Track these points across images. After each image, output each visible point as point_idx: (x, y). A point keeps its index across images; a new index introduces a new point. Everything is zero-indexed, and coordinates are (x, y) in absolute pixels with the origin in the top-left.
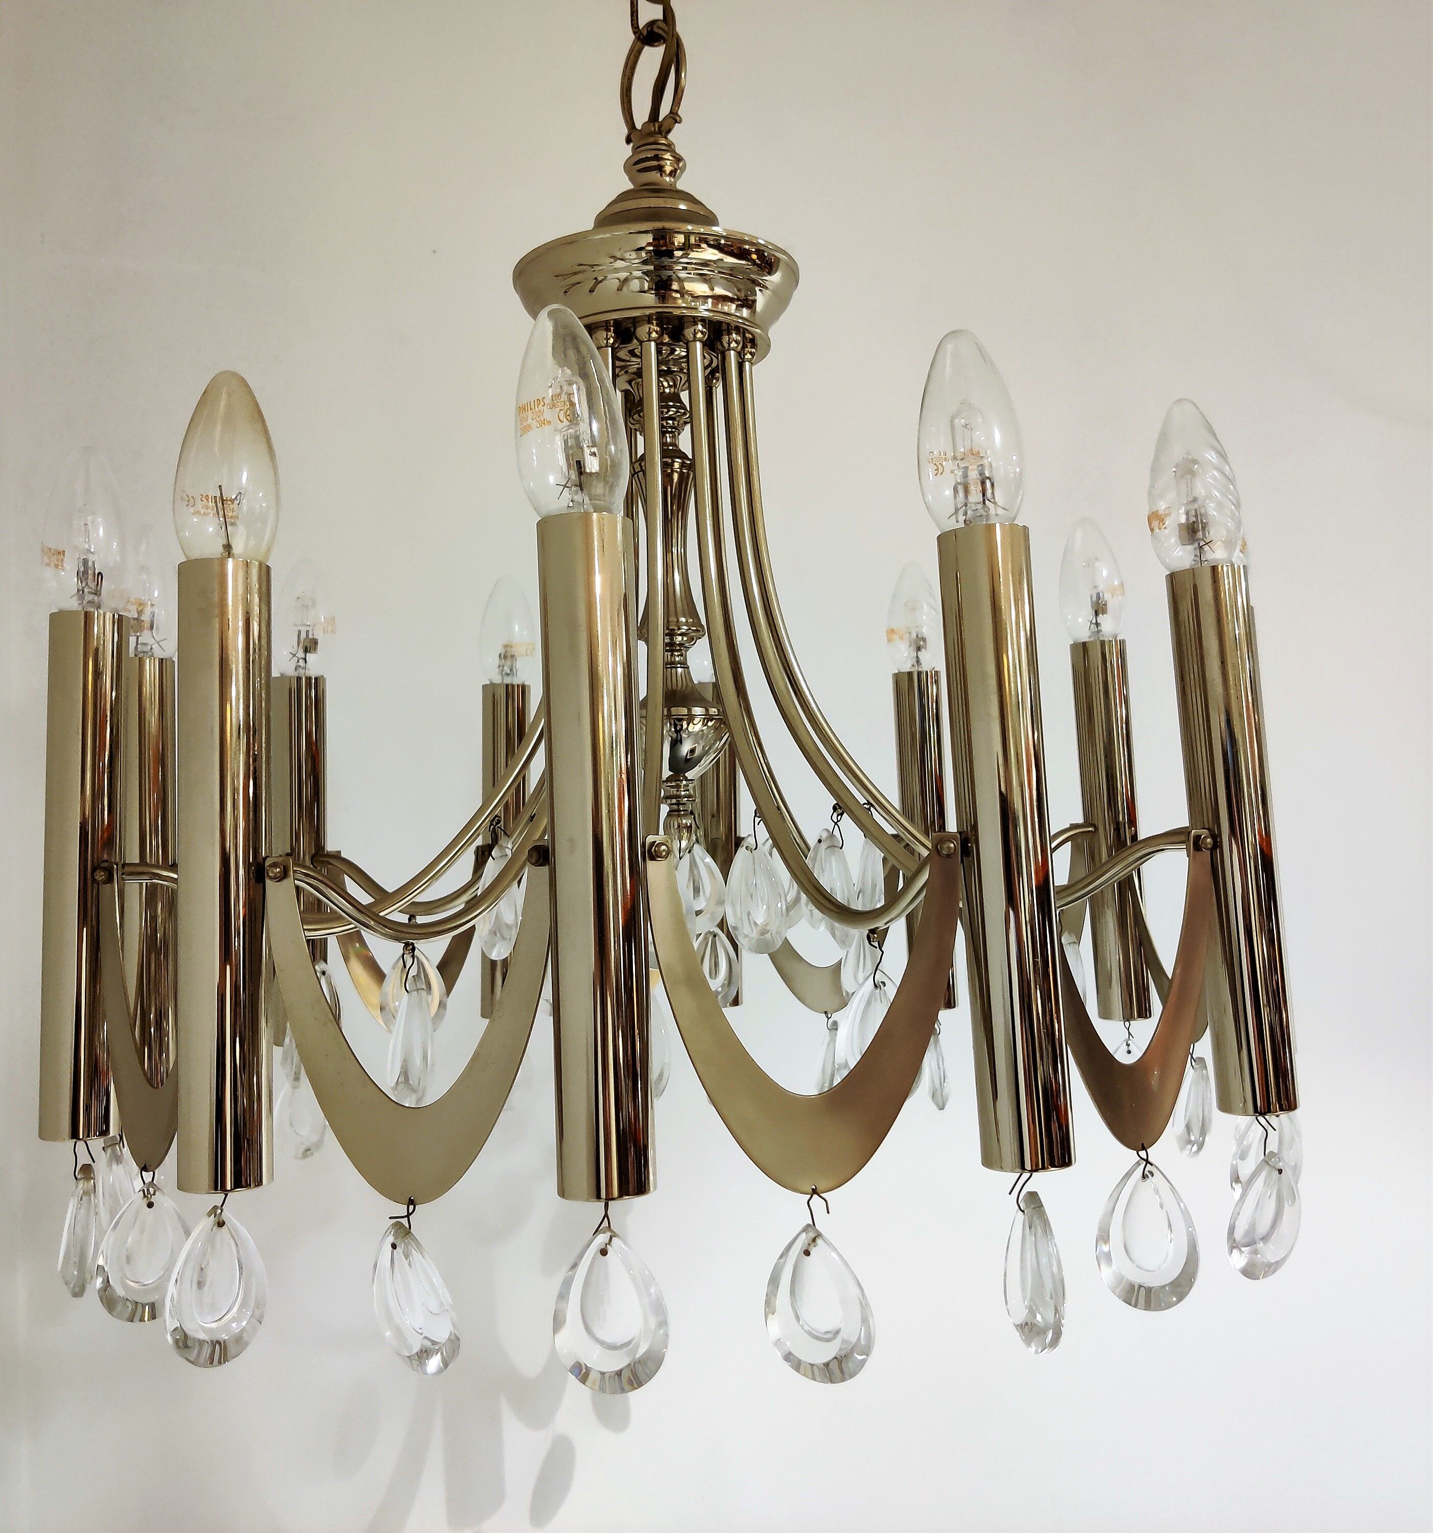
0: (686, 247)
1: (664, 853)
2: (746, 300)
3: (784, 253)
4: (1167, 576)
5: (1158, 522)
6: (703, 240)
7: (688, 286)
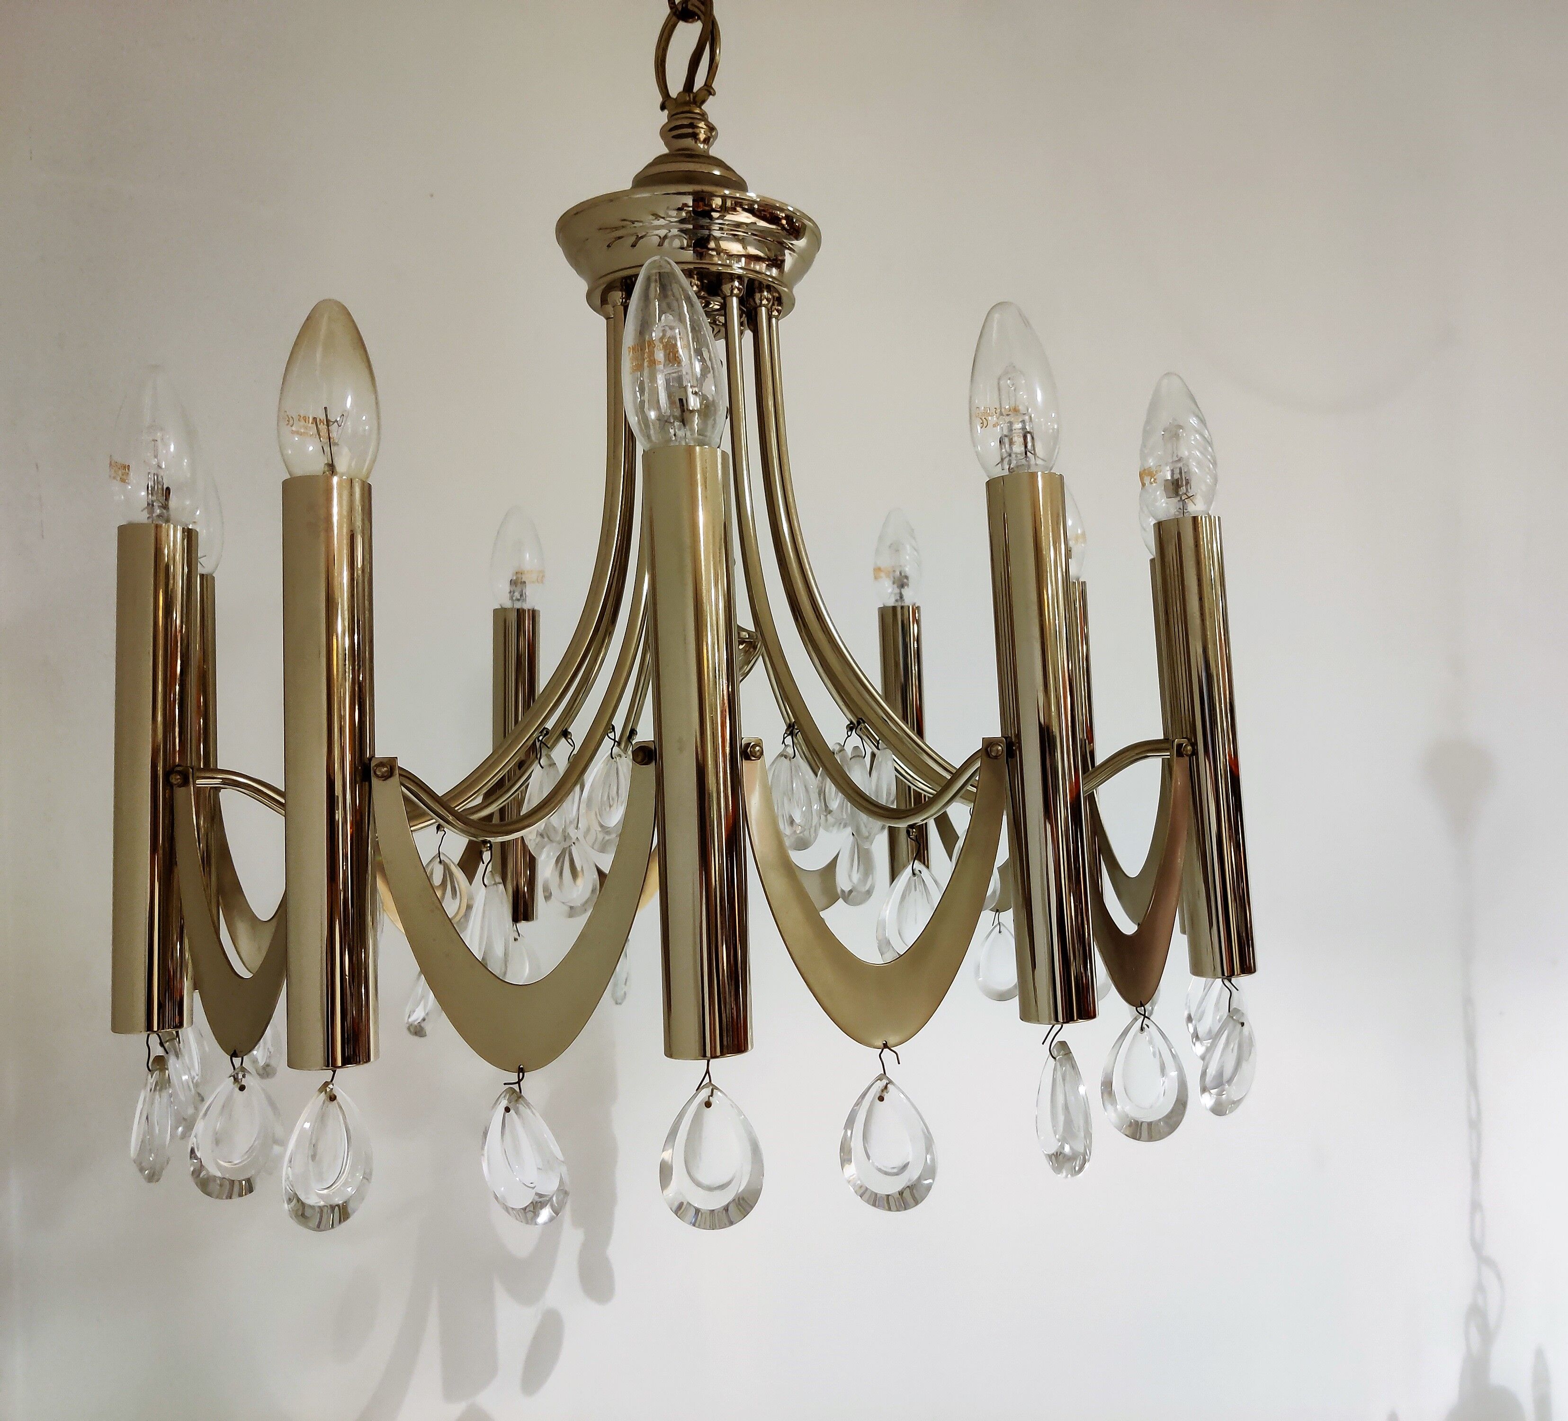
0: (724, 209)
1: (758, 754)
2: (776, 260)
3: (810, 220)
4: (1154, 525)
5: (1149, 477)
6: (738, 204)
7: (724, 245)
